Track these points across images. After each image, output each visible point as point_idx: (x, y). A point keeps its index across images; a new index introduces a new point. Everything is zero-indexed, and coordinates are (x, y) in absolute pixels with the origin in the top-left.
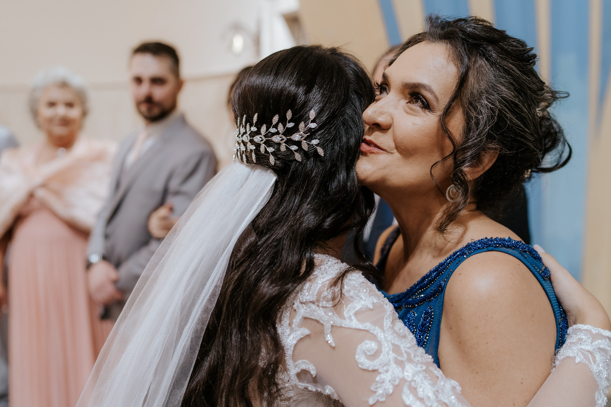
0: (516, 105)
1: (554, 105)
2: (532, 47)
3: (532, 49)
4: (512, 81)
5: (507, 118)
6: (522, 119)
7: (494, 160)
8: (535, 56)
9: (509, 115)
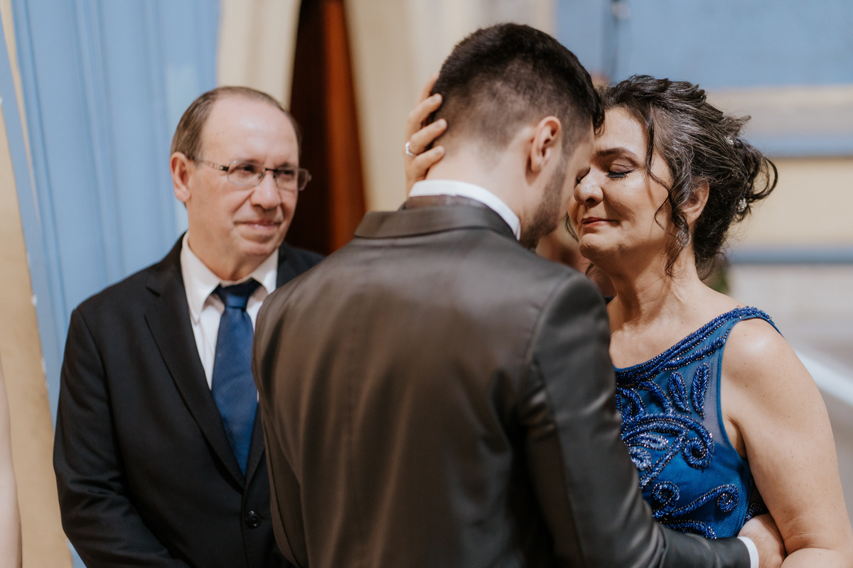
0: (706, 138)
1: (741, 131)
2: (696, 84)
3: (697, 86)
4: (693, 118)
5: (703, 151)
6: (715, 148)
7: (708, 195)
8: (703, 92)
9: (703, 148)
